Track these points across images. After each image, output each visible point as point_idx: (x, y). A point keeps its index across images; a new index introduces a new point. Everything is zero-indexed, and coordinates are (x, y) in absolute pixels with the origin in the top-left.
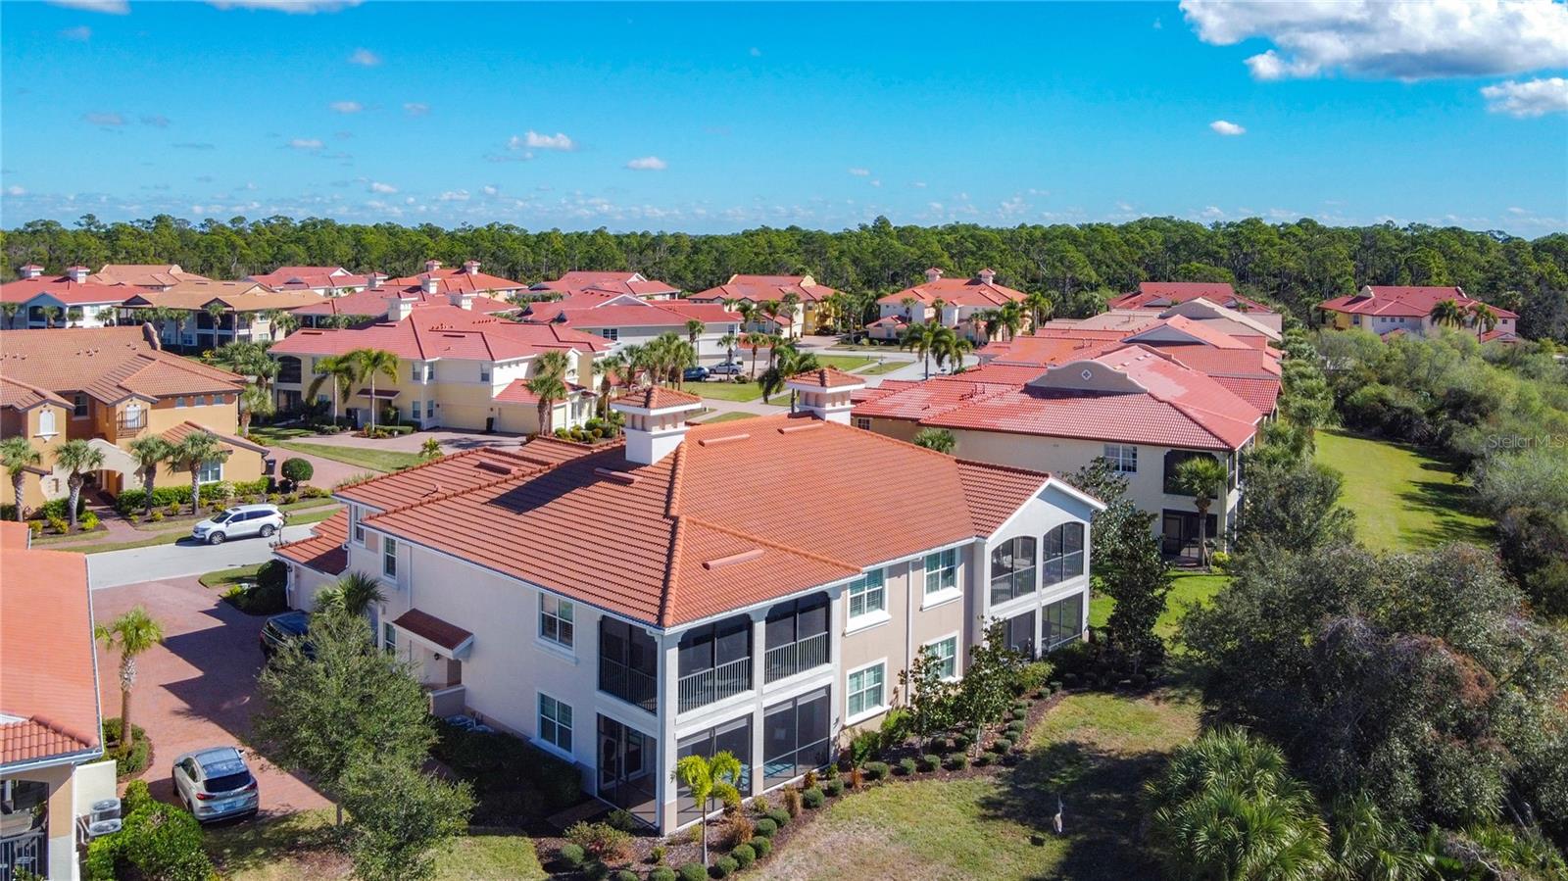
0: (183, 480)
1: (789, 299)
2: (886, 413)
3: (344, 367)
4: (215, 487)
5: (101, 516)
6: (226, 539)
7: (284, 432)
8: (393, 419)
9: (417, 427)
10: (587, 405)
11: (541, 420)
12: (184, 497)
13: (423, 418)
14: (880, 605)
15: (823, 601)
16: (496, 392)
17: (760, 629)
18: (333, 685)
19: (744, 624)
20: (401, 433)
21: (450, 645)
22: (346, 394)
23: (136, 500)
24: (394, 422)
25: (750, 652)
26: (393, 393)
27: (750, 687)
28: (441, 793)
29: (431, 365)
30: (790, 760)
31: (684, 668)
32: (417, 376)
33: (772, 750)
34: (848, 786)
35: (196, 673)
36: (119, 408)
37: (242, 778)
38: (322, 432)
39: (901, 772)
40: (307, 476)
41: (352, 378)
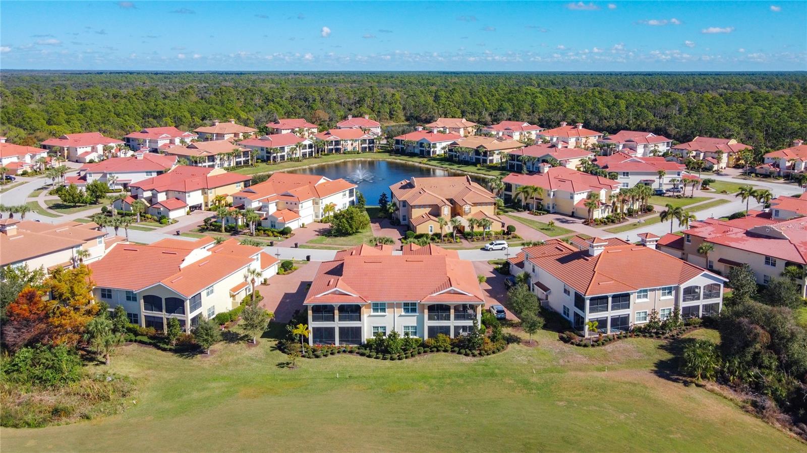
0: (481, 229)
1: (719, 152)
2: (696, 234)
3: (525, 190)
4: (489, 232)
5: (460, 238)
6: (493, 250)
7: (507, 210)
8: (541, 209)
9: (549, 212)
10: (607, 210)
11: (589, 215)
12: (481, 234)
13: (551, 209)
14: (647, 297)
15: (628, 295)
16: (575, 203)
17: (610, 299)
18: (520, 297)
19: (606, 298)
20: (543, 214)
21: (545, 291)
22: (526, 198)
23: (469, 234)
24: (541, 210)
25: (607, 303)
26: (541, 200)
27: (607, 311)
28: (539, 319)
29: (554, 192)
30: (618, 328)
31: (591, 305)
32: (549, 195)
33: (612, 326)
34: (630, 336)
35: (490, 288)
36: (464, 207)
37: (503, 311)
38: (519, 211)
39: (645, 336)
40: (514, 231)
41: (528, 194)
